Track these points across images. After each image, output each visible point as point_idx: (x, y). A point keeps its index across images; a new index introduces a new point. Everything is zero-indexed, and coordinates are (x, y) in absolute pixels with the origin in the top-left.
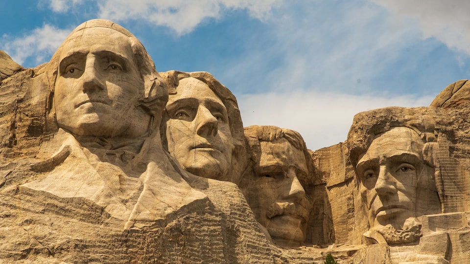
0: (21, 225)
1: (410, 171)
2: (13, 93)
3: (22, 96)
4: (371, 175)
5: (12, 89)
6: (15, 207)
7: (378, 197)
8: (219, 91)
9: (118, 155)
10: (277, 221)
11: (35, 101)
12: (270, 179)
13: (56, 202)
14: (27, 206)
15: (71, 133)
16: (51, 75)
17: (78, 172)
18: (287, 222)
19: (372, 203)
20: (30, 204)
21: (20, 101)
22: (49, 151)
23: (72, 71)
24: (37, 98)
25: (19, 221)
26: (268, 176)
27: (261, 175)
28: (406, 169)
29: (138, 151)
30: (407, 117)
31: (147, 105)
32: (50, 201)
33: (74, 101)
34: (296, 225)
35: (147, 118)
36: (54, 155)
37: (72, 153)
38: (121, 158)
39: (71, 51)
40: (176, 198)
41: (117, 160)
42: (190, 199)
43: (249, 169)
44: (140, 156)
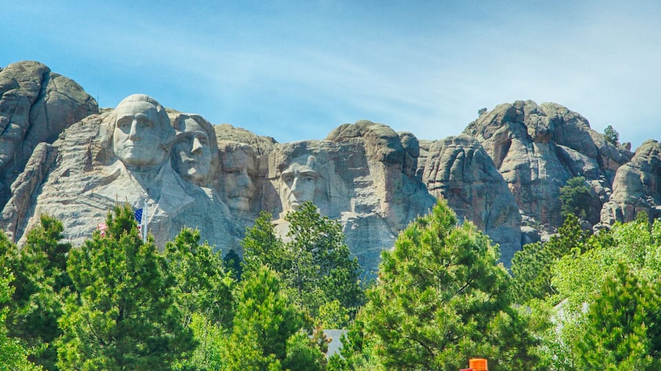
0: (94, 216)
1: (312, 181)
2: (90, 131)
3: (95, 134)
4: (289, 180)
5: (88, 129)
6: (91, 206)
7: (293, 194)
8: (205, 126)
9: (147, 175)
11: (102, 140)
12: (232, 175)
13: (112, 203)
14: (97, 205)
15: (122, 161)
16: (112, 125)
17: (125, 186)
18: (241, 200)
19: (289, 196)
20: (98, 204)
21: (94, 138)
22: (109, 171)
23: (124, 126)
24: (103, 138)
25: (92, 214)
26: (231, 172)
27: (227, 172)
28: (310, 179)
29: (158, 173)
30: (312, 148)
31: (164, 147)
32: (109, 203)
33: (124, 144)
36: (112, 173)
37: (122, 174)
38: (148, 177)
39: (124, 115)
40: (178, 202)
41: (146, 178)
42: (186, 203)
43: (220, 168)
44: (159, 176)
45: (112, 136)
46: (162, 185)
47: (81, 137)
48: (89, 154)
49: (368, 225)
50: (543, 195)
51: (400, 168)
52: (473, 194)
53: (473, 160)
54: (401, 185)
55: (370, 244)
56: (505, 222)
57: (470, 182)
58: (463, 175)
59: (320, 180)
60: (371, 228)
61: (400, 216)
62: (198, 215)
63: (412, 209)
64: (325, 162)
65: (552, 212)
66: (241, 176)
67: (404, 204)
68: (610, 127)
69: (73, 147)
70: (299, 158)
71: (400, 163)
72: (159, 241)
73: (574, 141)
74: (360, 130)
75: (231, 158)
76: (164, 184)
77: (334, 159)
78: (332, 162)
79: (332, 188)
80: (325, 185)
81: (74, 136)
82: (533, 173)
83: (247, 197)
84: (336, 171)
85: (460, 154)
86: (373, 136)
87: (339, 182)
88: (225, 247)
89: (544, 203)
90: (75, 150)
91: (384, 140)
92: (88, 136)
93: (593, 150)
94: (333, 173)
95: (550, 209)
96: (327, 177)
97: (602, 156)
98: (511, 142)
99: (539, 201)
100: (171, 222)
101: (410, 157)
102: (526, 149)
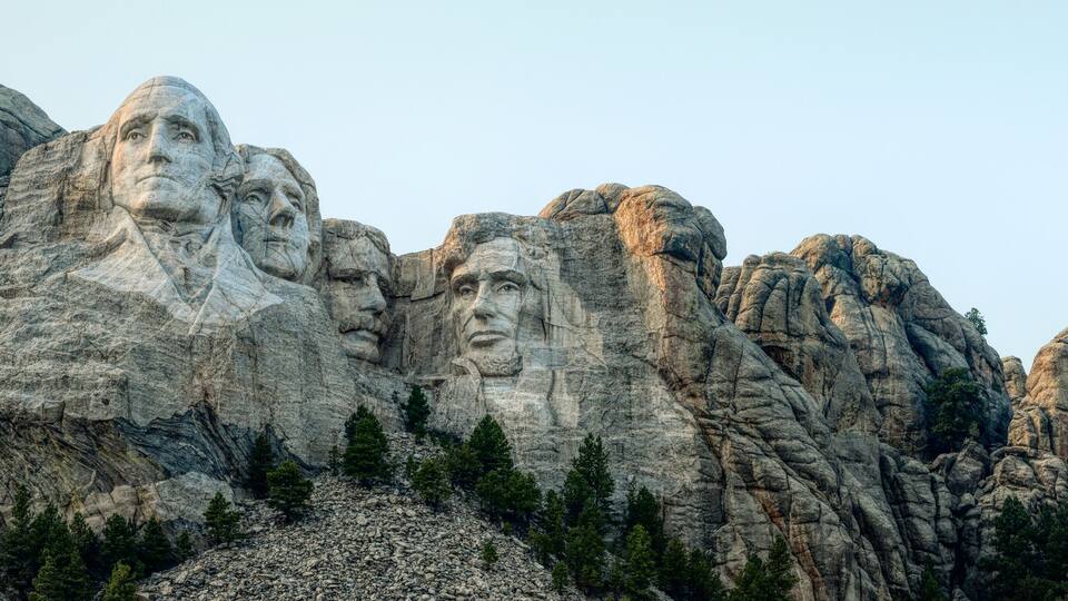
0: (70, 321)
1: (513, 292)
2: (63, 159)
3: (72, 164)
4: (468, 290)
5: (58, 156)
6: (62, 299)
7: (473, 318)
8: (297, 172)
9: (183, 244)
10: (351, 336)
11: (87, 171)
12: (346, 285)
13: (110, 296)
14: (77, 298)
15: (129, 213)
16: (109, 139)
18: (363, 338)
19: (466, 325)
20: (80, 295)
21: (70, 170)
22: (102, 233)
23: (135, 136)
24: (90, 168)
25: (67, 315)
26: (344, 280)
27: (337, 279)
28: (509, 287)
29: (206, 241)
30: (514, 227)
31: (220, 185)
32: (102, 294)
33: (135, 174)
34: (374, 343)
35: (219, 200)
36: (108, 238)
37: (129, 237)
38: (187, 247)
39: (136, 112)
40: (249, 301)
41: (181, 249)
42: (264, 304)
43: (324, 271)
44: (209, 248)
45: (109, 163)
46: (215, 265)
47: (42, 172)
48: (60, 201)
49: (629, 383)
50: (895, 398)
51: (693, 272)
52: (804, 360)
53: (805, 295)
54: (696, 307)
55: (635, 421)
56: (853, 424)
57: (801, 337)
58: (787, 322)
59: (530, 292)
60: (636, 389)
61: (696, 367)
62: (289, 333)
63: (718, 355)
64: (541, 256)
65: (910, 429)
66: (365, 290)
67: (704, 345)
68: (975, 311)
69: (28, 194)
70: (489, 244)
71: (696, 262)
72: (210, 377)
73: (930, 319)
74: (606, 202)
75: (347, 249)
76: (219, 263)
77: (557, 250)
78: (553, 256)
79: (555, 308)
80: (540, 303)
81: (29, 172)
82: (875, 357)
83: (376, 333)
84: (562, 276)
85: (782, 283)
86: (639, 204)
87: (568, 298)
88: (345, 405)
89: (896, 411)
90: (30, 196)
91: (665, 210)
92: (58, 168)
93: (960, 338)
94: (557, 278)
95: (908, 422)
96: (544, 286)
97: (973, 352)
98: (834, 301)
99: (887, 409)
100: (234, 337)
101: (711, 254)
102: (862, 315)
